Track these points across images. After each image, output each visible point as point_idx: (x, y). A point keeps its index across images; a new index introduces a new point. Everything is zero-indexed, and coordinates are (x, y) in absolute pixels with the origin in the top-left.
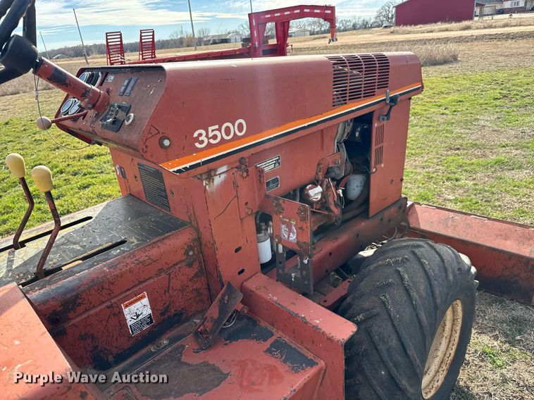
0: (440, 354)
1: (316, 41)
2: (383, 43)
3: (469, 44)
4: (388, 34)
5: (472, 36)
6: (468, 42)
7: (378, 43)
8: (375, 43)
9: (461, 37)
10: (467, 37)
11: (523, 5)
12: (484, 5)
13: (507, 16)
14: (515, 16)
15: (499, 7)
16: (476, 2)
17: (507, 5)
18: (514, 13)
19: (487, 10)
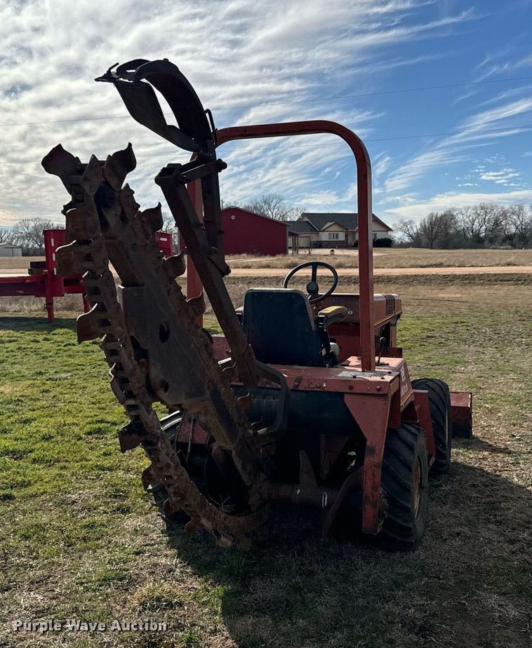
11: (344, 239)
12: (297, 235)
13: (327, 251)
14: (337, 252)
15: (314, 238)
16: (288, 230)
17: (324, 237)
18: (334, 248)
19: (302, 241)
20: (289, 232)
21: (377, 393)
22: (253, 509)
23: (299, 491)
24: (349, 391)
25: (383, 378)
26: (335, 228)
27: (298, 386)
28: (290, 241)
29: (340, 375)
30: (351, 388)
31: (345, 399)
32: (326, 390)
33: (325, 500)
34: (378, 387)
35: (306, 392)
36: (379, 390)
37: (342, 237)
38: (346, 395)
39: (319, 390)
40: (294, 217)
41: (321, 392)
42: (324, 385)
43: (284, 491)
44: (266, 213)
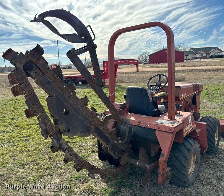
2: (149, 72)
3: (187, 73)
4: (149, 68)
5: (187, 70)
6: (186, 72)
7: (147, 72)
8: (145, 72)
9: (183, 70)
10: (185, 70)
11: (205, 56)
12: (188, 56)
13: (199, 60)
14: (202, 60)
15: (194, 56)
16: (184, 54)
17: (198, 55)
18: (202, 59)
19: (189, 57)
20: (185, 55)
21: (169, 131)
22: (123, 165)
23: (138, 163)
24: (158, 129)
25: (173, 125)
26: (202, 52)
27: (139, 124)
28: (185, 58)
29: (156, 122)
30: (159, 128)
31: (156, 132)
32: (149, 127)
33: (147, 168)
34: (169, 129)
35: (142, 127)
36: (170, 130)
37: (204, 55)
38: (156, 131)
39: (146, 127)
40: (188, 50)
41: (147, 128)
42: (149, 126)
43: (133, 161)
44: (178, 49)
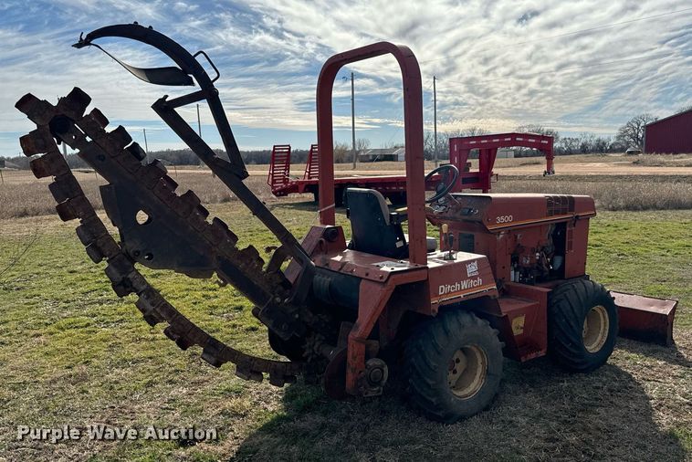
0: (598, 341)
1: (525, 167)
4: (629, 165)
21: (379, 280)
24: (365, 277)
25: (393, 269)
30: (367, 275)
31: (361, 284)
32: (355, 274)
34: (381, 275)
36: (381, 278)
38: (362, 281)
39: (350, 274)
42: (354, 271)
